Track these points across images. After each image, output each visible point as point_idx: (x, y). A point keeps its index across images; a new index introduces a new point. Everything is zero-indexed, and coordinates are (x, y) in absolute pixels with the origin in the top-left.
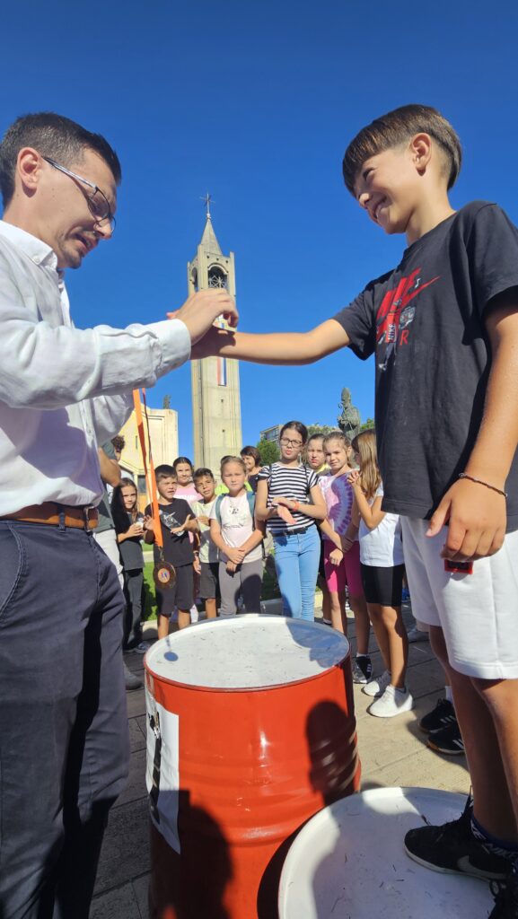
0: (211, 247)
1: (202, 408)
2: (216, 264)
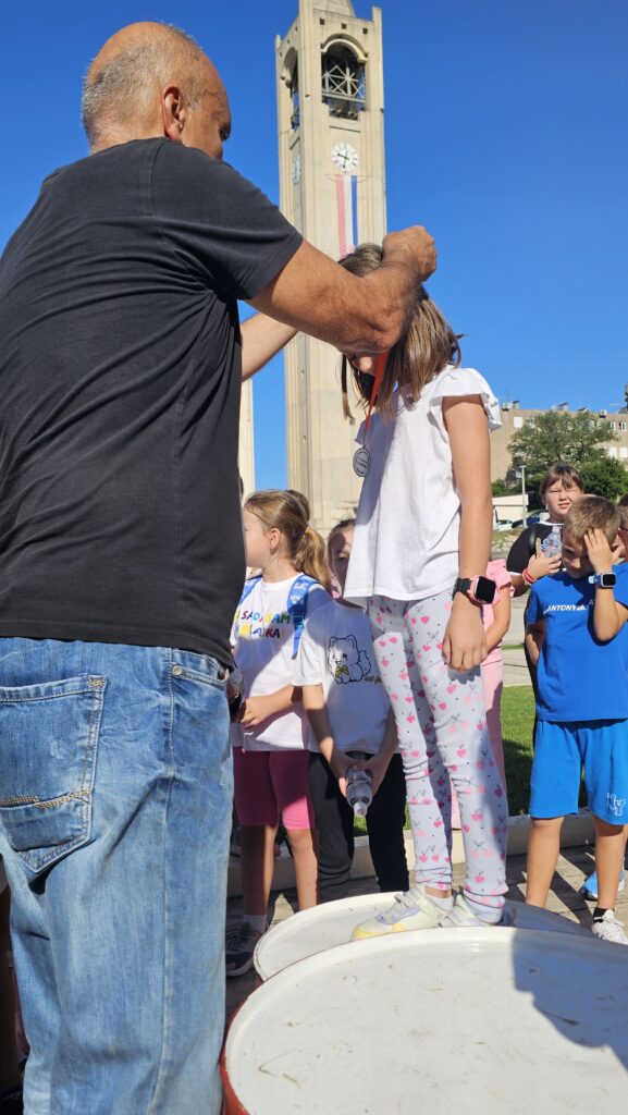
2: (340, 36)
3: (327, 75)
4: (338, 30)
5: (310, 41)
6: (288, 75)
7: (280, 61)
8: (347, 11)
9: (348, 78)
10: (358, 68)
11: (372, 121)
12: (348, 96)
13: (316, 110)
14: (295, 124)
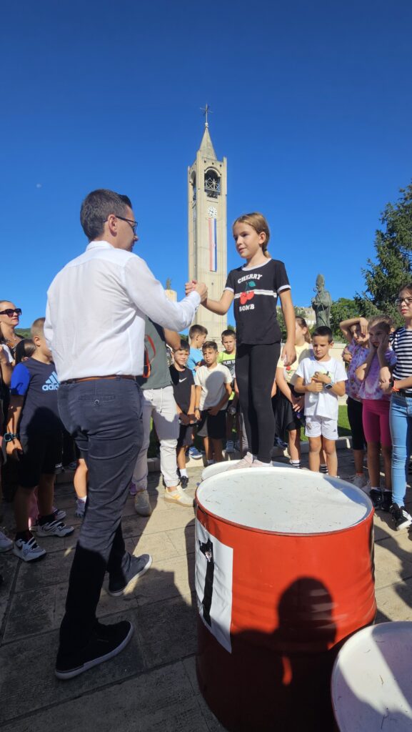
0: (208, 153)
2: (211, 167)
3: (206, 181)
4: (211, 165)
5: (201, 168)
6: (192, 181)
7: (189, 176)
8: (214, 158)
9: (214, 183)
10: (218, 179)
11: (222, 199)
12: (214, 189)
13: (202, 195)
14: (194, 199)
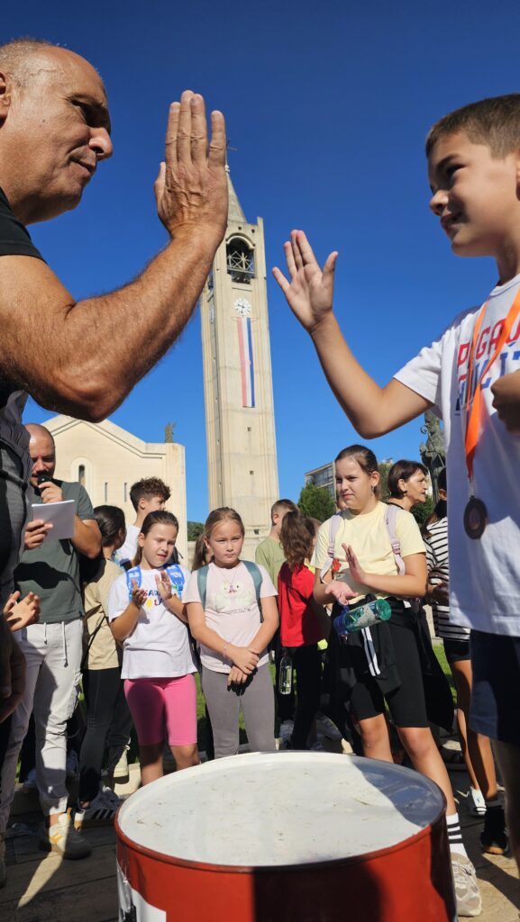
1: (220, 440)
2: (237, 234)
3: (230, 257)
4: (237, 231)
8: (242, 219)
9: (243, 259)
10: (250, 253)
11: (259, 285)
12: (243, 269)
13: (223, 278)
14: (210, 286)
